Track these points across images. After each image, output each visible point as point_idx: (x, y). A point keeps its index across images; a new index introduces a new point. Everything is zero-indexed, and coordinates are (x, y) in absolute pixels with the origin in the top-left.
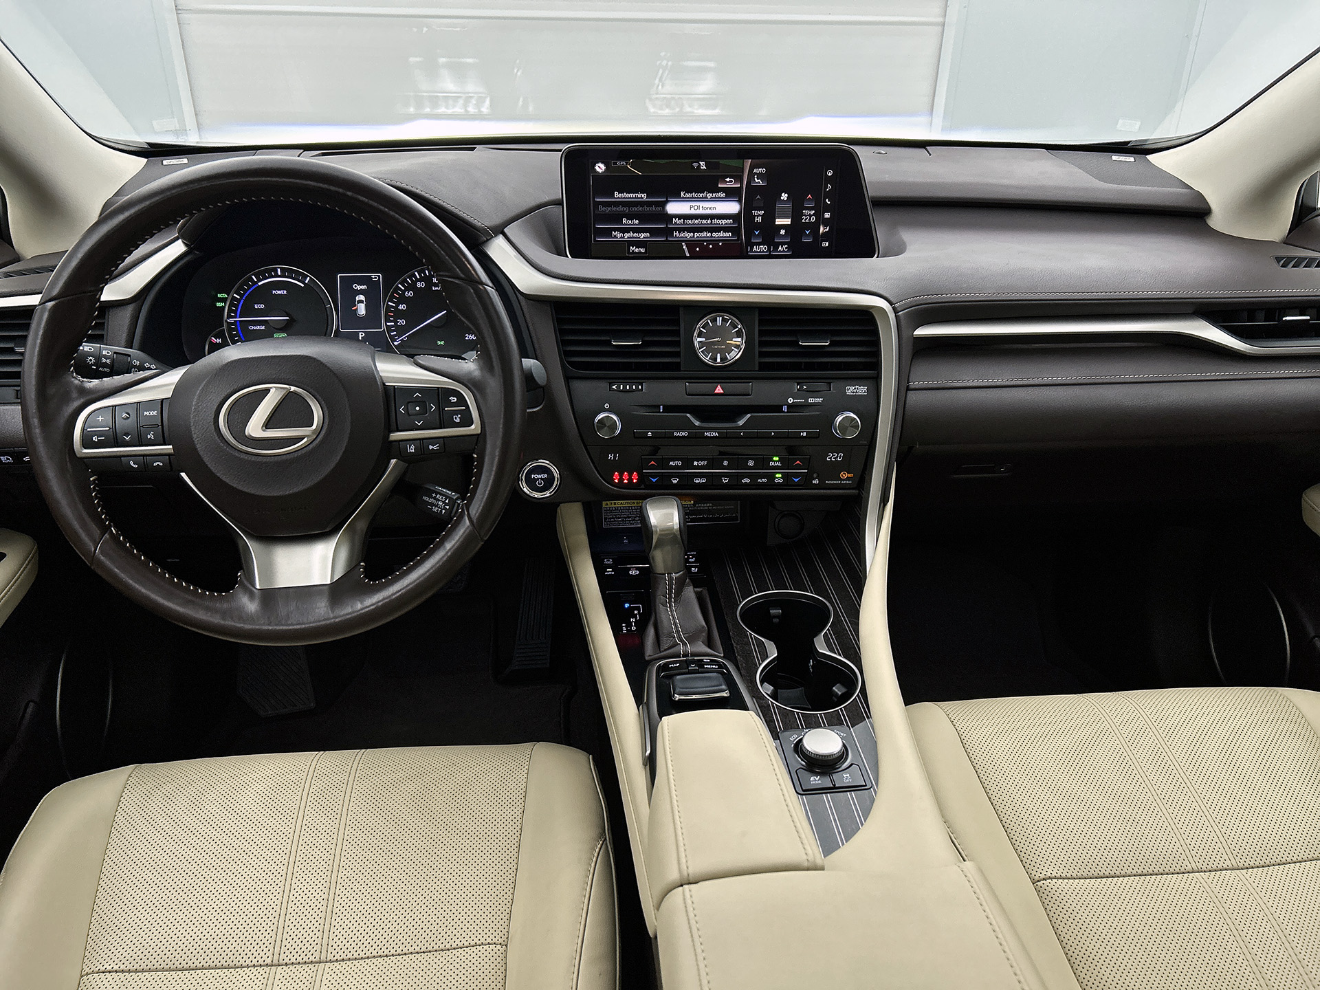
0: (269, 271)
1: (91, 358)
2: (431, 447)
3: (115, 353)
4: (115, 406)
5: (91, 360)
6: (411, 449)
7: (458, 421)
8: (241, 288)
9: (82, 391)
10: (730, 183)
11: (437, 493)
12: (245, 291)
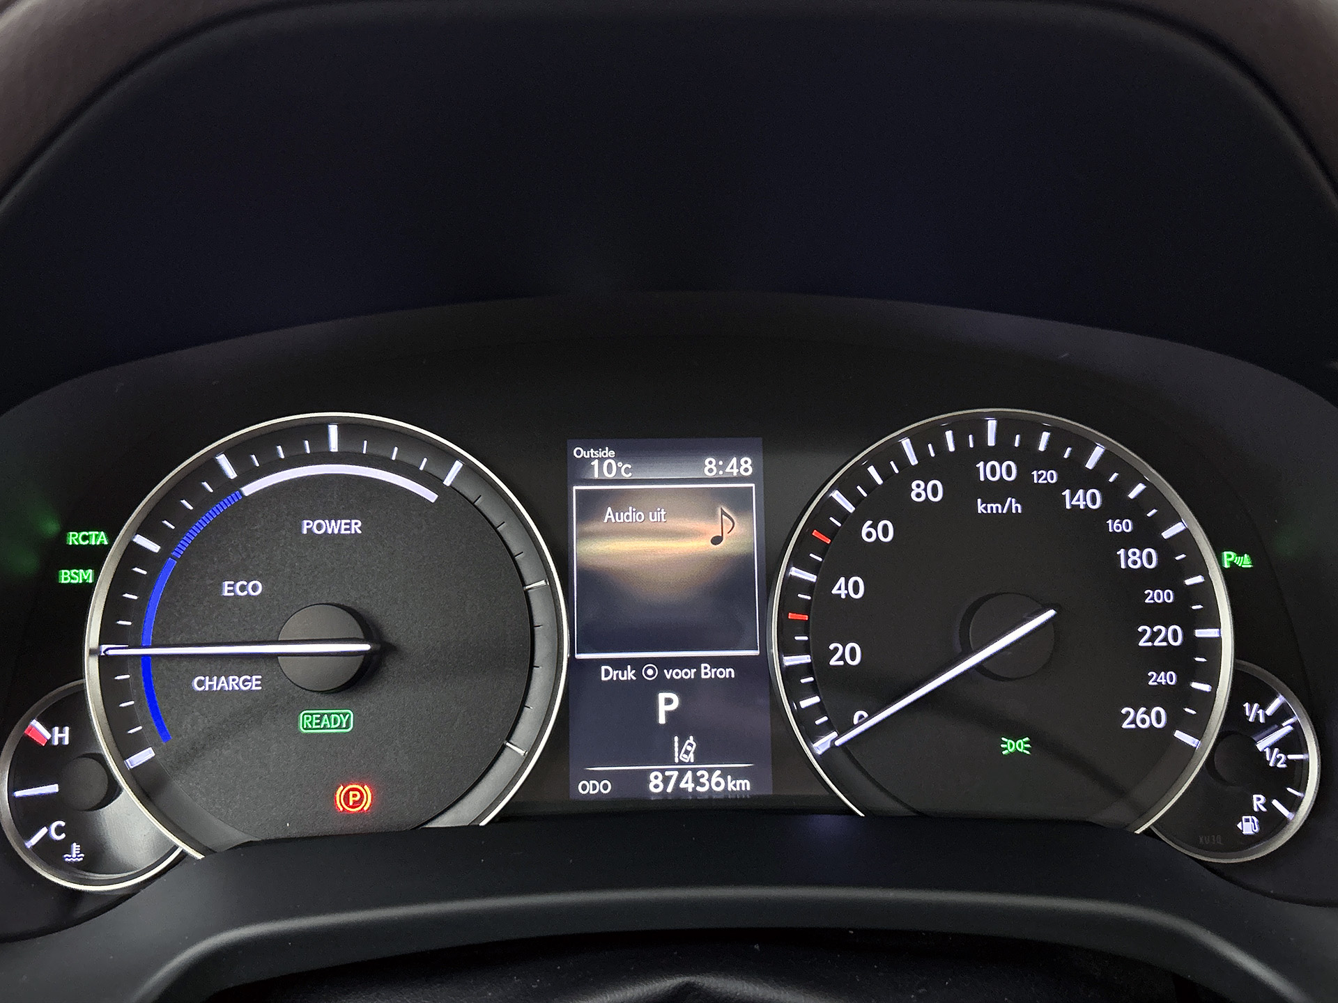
0: (292, 435)
8: (166, 505)
12: (186, 520)
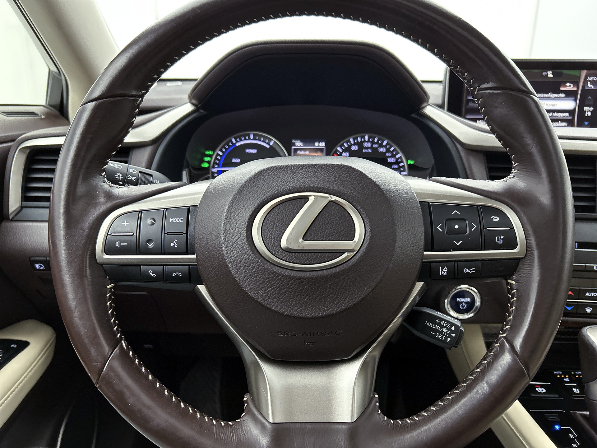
0: (245, 136)
1: (119, 174)
2: (466, 270)
3: (140, 172)
4: (142, 211)
5: (119, 176)
6: (444, 272)
7: (501, 242)
8: (224, 147)
9: (109, 196)
10: (569, 87)
11: (441, 319)
